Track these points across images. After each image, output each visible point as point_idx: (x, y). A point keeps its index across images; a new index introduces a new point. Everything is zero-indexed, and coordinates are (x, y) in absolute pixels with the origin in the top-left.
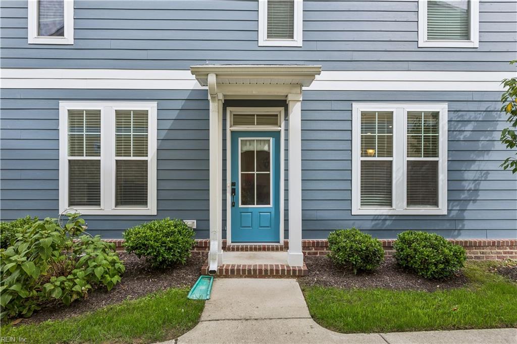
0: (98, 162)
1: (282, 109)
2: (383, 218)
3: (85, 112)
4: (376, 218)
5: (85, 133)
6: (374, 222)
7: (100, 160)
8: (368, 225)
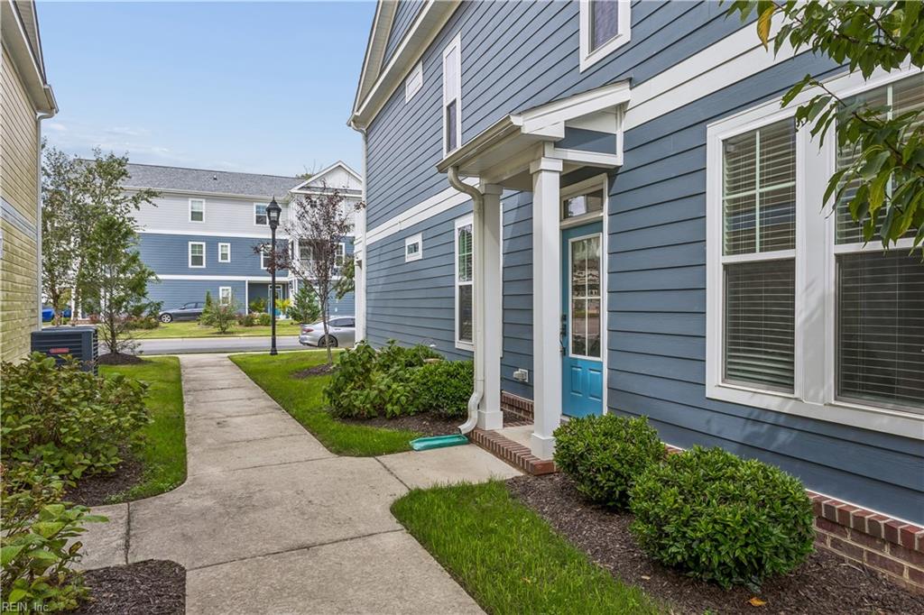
1: (605, 177)
2: (771, 419)
4: (755, 416)
6: (750, 428)
8: (737, 432)
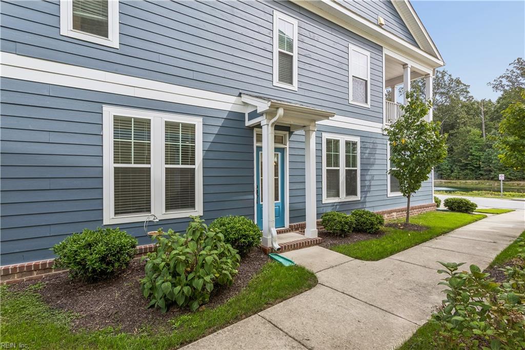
0: (149, 170)
1: (287, 133)
2: (336, 204)
3: (133, 119)
5: (133, 141)
6: (332, 207)
7: (150, 168)
8: (330, 209)
